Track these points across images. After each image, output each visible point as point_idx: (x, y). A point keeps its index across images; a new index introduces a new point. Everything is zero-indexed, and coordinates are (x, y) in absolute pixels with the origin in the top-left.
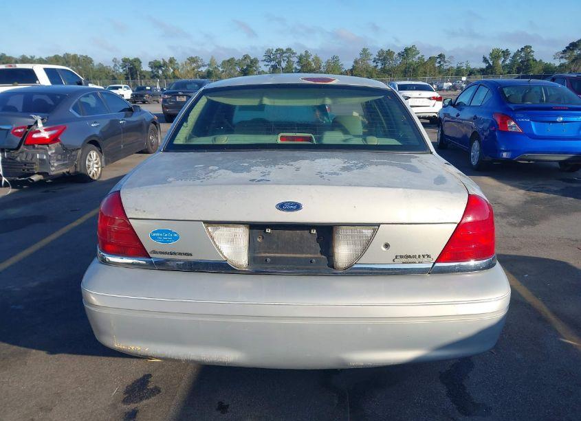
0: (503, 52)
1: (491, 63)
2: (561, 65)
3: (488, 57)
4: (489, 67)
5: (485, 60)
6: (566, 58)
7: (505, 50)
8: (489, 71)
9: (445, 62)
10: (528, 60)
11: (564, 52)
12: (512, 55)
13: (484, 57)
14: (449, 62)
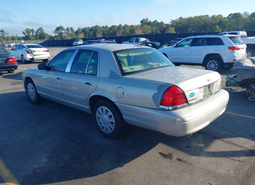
0: (31, 30)
1: (27, 34)
2: (56, 36)
3: (25, 32)
4: (26, 36)
5: (24, 33)
6: (57, 33)
7: (32, 29)
8: (27, 38)
9: (5, 34)
10: (43, 34)
11: (56, 31)
12: (35, 31)
13: (23, 32)
14: (7, 33)
